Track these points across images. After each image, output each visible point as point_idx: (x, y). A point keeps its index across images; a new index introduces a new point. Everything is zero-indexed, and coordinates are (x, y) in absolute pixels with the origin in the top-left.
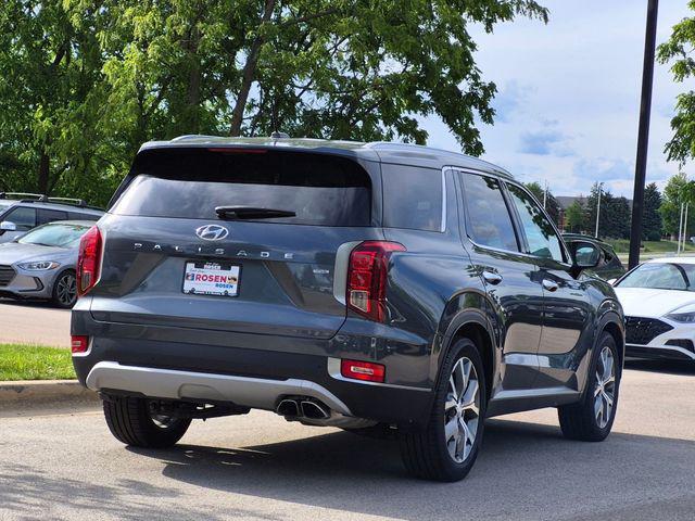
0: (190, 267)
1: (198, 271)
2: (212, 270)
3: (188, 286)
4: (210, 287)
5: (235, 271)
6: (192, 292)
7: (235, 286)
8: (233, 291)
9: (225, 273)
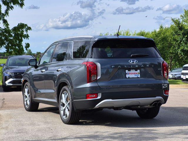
0: (127, 71)
1: (129, 72)
2: (133, 71)
3: (127, 76)
4: (133, 76)
5: (139, 71)
6: (129, 78)
7: (140, 75)
8: (139, 76)
9: (136, 72)
